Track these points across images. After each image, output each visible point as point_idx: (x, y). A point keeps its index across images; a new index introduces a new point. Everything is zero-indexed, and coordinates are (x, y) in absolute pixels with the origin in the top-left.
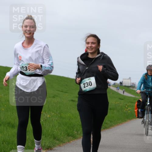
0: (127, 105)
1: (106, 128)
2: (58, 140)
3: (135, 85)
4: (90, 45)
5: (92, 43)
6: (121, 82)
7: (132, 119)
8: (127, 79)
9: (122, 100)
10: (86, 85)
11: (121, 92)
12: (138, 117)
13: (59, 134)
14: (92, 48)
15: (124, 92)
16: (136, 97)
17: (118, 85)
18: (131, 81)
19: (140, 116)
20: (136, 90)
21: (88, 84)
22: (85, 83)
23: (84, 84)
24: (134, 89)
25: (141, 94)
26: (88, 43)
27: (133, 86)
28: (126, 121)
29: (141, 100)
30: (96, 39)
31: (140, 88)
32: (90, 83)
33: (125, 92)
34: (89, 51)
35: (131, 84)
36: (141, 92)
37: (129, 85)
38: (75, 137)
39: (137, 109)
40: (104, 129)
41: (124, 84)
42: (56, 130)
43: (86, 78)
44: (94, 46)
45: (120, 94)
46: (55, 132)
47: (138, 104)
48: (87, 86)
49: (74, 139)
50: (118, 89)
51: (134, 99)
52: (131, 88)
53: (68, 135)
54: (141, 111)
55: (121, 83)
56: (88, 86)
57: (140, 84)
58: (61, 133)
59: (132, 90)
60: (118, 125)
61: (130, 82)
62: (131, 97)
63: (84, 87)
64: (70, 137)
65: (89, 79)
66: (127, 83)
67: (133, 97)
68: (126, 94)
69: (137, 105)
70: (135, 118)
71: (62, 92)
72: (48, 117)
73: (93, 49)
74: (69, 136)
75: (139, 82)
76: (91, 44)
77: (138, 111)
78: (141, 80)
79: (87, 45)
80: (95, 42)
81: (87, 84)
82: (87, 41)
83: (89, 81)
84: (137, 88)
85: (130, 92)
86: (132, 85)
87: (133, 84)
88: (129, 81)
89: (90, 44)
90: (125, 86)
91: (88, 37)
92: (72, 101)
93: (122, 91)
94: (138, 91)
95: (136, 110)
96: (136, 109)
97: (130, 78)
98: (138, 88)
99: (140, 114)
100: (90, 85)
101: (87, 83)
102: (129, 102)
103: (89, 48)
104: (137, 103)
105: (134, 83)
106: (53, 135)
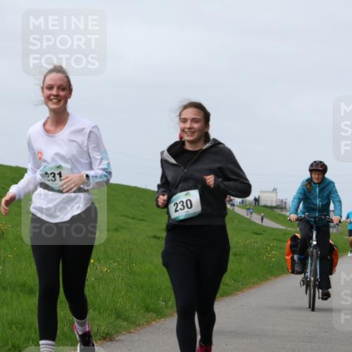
0: (269, 245)
1: (226, 294)
2: (126, 319)
3: (285, 203)
4: (188, 125)
5: (194, 120)
6: (257, 197)
7: (280, 275)
8: (270, 192)
9: (259, 236)
10: (180, 206)
11: (256, 218)
12: (293, 272)
13: (128, 308)
14: (192, 130)
15: (262, 219)
16: (289, 229)
17: (250, 205)
18: (276, 196)
19: (297, 268)
20: (288, 214)
21: (185, 204)
22: (178, 202)
23: (177, 204)
24: (284, 213)
25: (297, 222)
26: (184, 121)
27: (281, 206)
28: (268, 279)
29: (298, 235)
30: (202, 113)
31: (297, 210)
32: (189, 202)
33: (265, 219)
34: (186, 138)
35: (277, 201)
36: (297, 220)
37: (274, 204)
38: (160, 314)
39: (291, 255)
40: (222, 296)
41: (262, 203)
42: (120, 299)
43: (181, 191)
44: (196, 126)
45: (256, 224)
46: (119, 304)
47: (293, 243)
48: (181, 209)
49: (159, 317)
50: (251, 213)
51: (285, 233)
52: (278, 211)
53: (147, 309)
54: (299, 259)
55: (257, 200)
56: (184, 208)
57: (296, 201)
58: (132, 305)
59: (280, 215)
60: (250, 288)
61: (274, 199)
62: (278, 229)
63: (176, 211)
64: (151, 313)
65: (186, 195)
66: (269, 200)
67: (282, 230)
68: (268, 223)
69: (291, 247)
70: (287, 274)
71: (133, 218)
72: (104, 272)
73: (194, 132)
74: (149, 312)
75: (294, 198)
76: (191, 123)
77: (292, 258)
78: (298, 192)
79: (183, 125)
80: (198, 117)
81: (183, 205)
82: (182, 117)
83: (188, 198)
84: (289, 211)
85: (276, 219)
86: (278, 203)
87: (282, 201)
88: (273, 195)
89: (189, 122)
90: (265, 206)
91: (185, 107)
92: (155, 237)
93: (260, 217)
94: (293, 217)
95: (288, 258)
96: (288, 255)
97: (275, 190)
98: (292, 209)
99: (296, 265)
100: (189, 206)
101: (183, 202)
102: (274, 239)
103: (186, 130)
104: (289, 243)
105: (284, 200)
106: (116, 310)
